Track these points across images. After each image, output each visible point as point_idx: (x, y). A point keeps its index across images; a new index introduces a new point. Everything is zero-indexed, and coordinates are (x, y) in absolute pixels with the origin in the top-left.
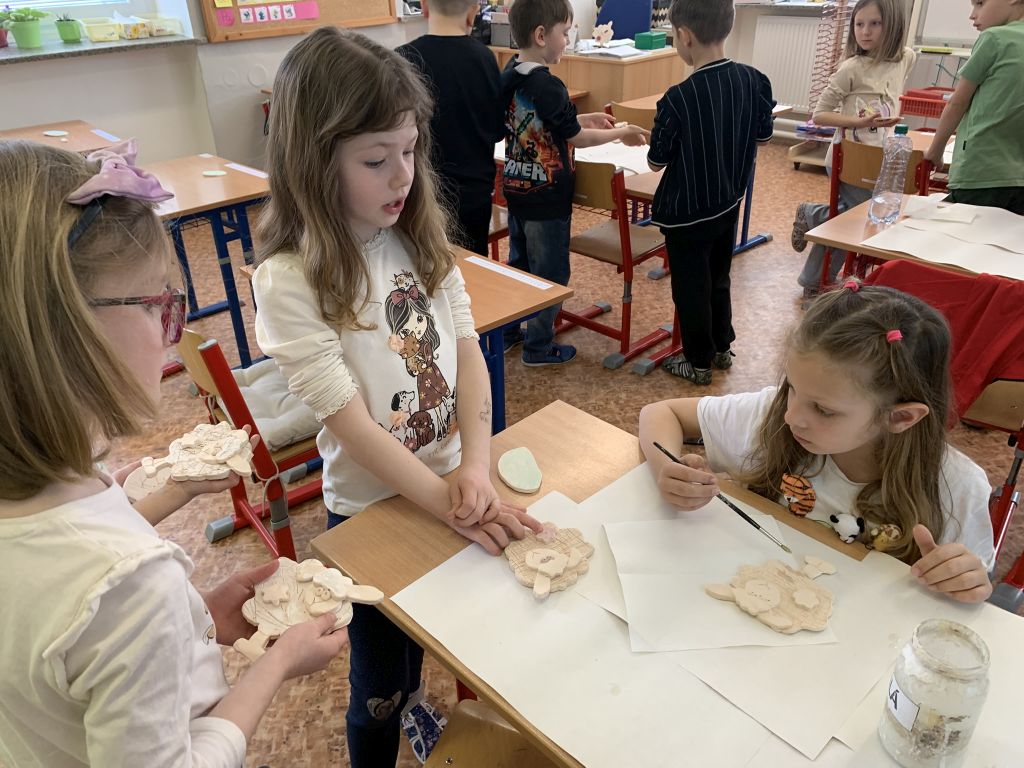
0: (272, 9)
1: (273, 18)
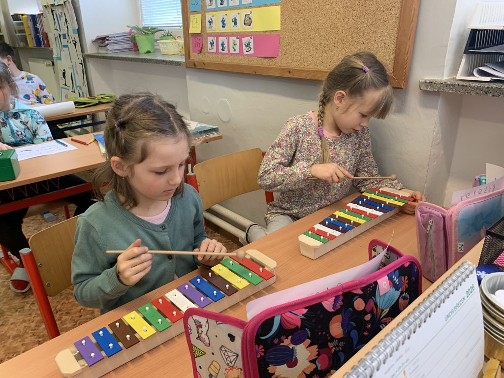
0: (232, 39)
1: (232, 51)
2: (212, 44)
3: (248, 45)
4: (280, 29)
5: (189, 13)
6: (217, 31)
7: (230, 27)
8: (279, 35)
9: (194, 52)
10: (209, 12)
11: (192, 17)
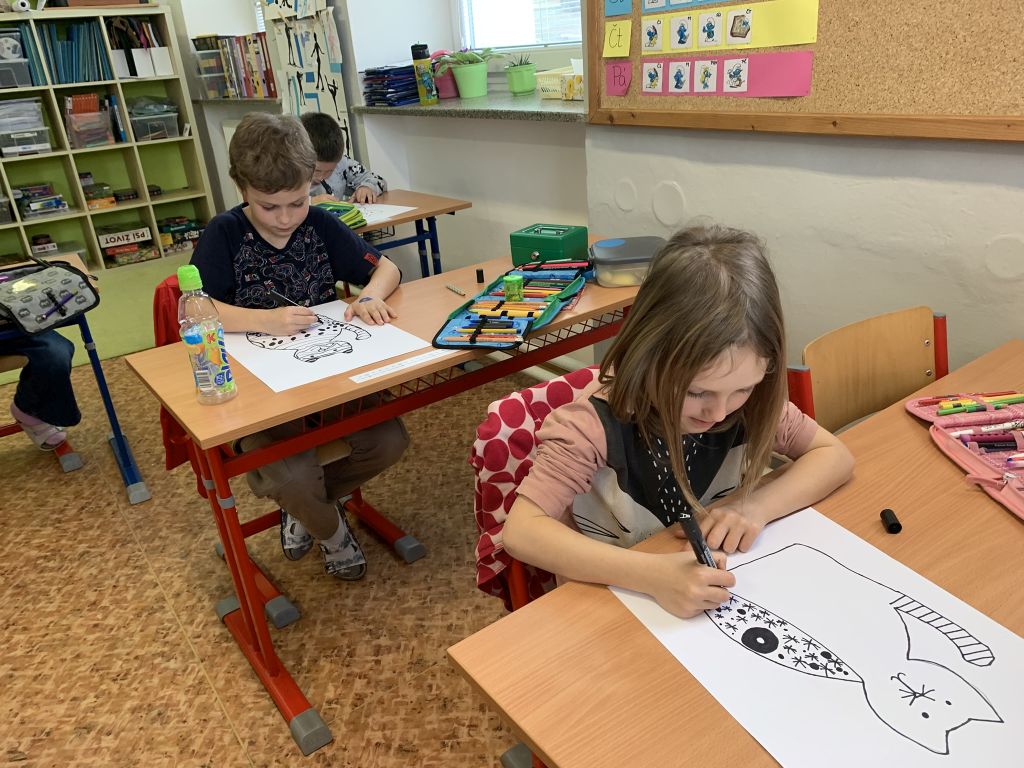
0: (700, 65)
2: (653, 77)
3: (736, 74)
4: (815, 41)
5: (602, 19)
6: (667, 50)
7: (697, 42)
8: (811, 52)
9: (609, 93)
10: (648, 14)
11: (609, 26)
